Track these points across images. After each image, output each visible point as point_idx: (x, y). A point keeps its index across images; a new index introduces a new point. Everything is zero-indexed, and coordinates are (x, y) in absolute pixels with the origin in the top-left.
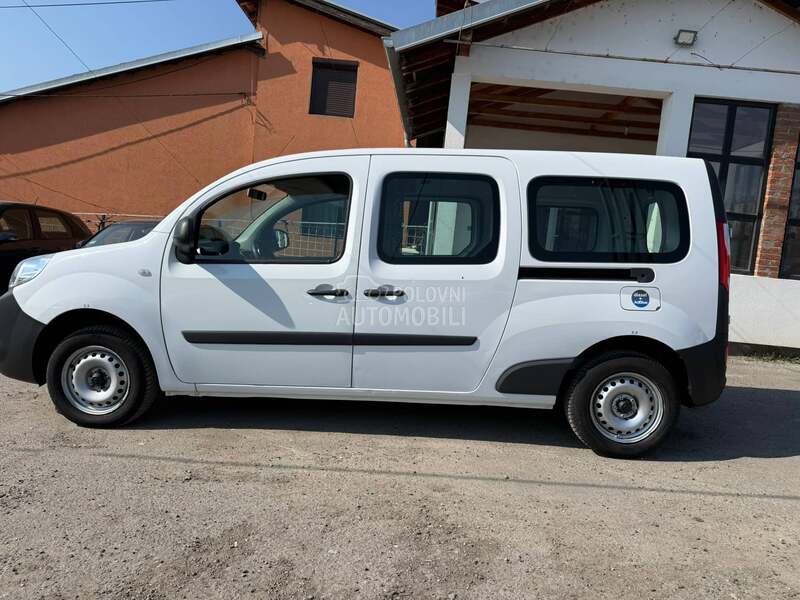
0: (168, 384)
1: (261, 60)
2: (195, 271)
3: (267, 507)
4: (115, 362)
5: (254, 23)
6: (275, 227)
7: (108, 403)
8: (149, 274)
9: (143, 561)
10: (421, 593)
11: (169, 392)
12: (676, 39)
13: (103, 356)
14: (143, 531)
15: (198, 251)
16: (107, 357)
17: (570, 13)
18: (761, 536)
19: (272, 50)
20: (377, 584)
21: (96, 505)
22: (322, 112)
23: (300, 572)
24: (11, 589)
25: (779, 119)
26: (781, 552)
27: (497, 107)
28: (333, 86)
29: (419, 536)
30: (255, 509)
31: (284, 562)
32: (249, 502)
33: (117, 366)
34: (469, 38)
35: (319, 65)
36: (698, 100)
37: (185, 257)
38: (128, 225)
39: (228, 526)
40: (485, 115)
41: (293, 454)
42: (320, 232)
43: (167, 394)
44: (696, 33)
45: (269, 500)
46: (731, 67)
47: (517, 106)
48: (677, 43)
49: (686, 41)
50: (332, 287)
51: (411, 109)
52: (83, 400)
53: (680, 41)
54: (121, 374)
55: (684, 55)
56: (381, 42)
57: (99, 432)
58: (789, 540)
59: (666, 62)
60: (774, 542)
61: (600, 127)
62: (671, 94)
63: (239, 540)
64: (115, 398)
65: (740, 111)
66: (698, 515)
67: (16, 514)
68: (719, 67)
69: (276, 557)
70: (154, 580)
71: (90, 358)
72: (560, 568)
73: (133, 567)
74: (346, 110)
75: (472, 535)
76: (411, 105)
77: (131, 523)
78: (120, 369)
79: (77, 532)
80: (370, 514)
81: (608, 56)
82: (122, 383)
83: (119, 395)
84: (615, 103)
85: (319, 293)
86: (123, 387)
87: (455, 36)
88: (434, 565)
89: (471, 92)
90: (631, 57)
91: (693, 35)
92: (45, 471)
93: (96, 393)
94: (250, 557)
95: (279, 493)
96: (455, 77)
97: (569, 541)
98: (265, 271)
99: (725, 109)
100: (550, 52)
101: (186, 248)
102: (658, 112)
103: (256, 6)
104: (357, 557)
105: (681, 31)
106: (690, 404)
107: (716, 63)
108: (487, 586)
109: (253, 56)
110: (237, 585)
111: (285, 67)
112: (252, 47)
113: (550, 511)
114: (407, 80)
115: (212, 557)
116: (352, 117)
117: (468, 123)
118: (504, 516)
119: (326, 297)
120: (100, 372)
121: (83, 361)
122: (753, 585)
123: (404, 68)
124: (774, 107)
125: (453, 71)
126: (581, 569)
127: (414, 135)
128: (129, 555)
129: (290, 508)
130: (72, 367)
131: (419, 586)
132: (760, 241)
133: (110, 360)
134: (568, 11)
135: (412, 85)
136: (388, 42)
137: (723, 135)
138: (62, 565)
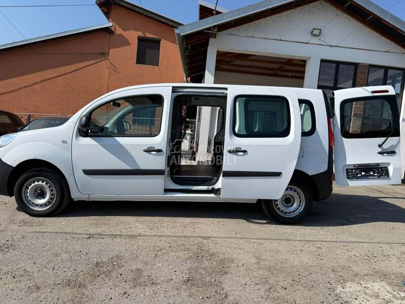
0: (76, 195)
1: (111, 36)
2: (88, 140)
3: (128, 248)
4: (49, 185)
5: (108, 18)
6: (123, 120)
7: (45, 205)
8: (66, 142)
9: (73, 271)
10: (200, 279)
11: (75, 199)
12: (312, 32)
13: (42, 182)
14: (71, 260)
15: (89, 131)
16: (45, 183)
17: (263, 19)
18: (345, 253)
19: (117, 33)
20: (181, 277)
21: (46, 249)
22: (143, 63)
23: (145, 274)
24: (13, 284)
25: (358, 70)
26: (353, 259)
27: (229, 63)
28: (148, 51)
29: (198, 257)
30: (122, 249)
31: (138, 270)
32: (119, 246)
33: (50, 187)
34: (216, 30)
35: (141, 40)
36: (322, 61)
37: (84, 134)
38: (45, 119)
39: (111, 256)
40: (223, 66)
41: (137, 226)
42: (142, 123)
43: (74, 200)
44: (321, 30)
45: (128, 245)
46: (336, 46)
47: (238, 62)
48: (312, 34)
49: (316, 33)
50: (155, 148)
51: (188, 63)
52: (33, 203)
53: (314, 33)
54: (52, 191)
55: (315, 40)
56: (174, 31)
57: (41, 219)
58: (357, 255)
59: (307, 43)
60: (351, 255)
61: (278, 73)
62: (310, 58)
63: (116, 261)
64: (49, 202)
65: (341, 66)
66: (319, 246)
67: (9, 254)
68: (331, 46)
69: (134, 268)
70: (80, 279)
71: (36, 183)
72: (259, 269)
73: (69, 274)
74: (155, 62)
75: (221, 256)
76: (188, 61)
77: (65, 256)
78: (52, 188)
79: (40, 261)
80: (175, 249)
81: (281, 40)
82: (52, 195)
83: (51, 201)
84: (285, 61)
85: (149, 151)
86: (52, 197)
87: (209, 29)
88: (205, 268)
89: (217, 55)
90: (291, 40)
91: (319, 31)
92: (18, 236)
93: (39, 200)
94: (122, 269)
95: (132, 242)
96: (209, 48)
97: (264, 257)
98: (122, 140)
99: (334, 65)
100: (254, 37)
101: (85, 130)
102: (304, 66)
103: (109, 9)
104: (170, 267)
105: (314, 29)
106: (317, 200)
107: (330, 44)
108: (229, 276)
109: (107, 35)
110: (118, 279)
111: (125, 42)
112: (107, 30)
113: (255, 246)
114: (186, 49)
115: (105, 269)
116: (158, 66)
117: (215, 70)
118: (235, 249)
119: (152, 152)
120: (41, 190)
121: (33, 185)
122: (340, 272)
123: (184, 43)
124: (356, 65)
125: (208, 45)
126: (268, 268)
127: (189, 75)
128: (66, 269)
129: (138, 248)
130: (27, 188)
131: (199, 277)
132: (351, 126)
133: (46, 184)
134: (262, 18)
135: (188, 51)
136: (177, 31)
137: (334, 77)
138: (36, 274)
